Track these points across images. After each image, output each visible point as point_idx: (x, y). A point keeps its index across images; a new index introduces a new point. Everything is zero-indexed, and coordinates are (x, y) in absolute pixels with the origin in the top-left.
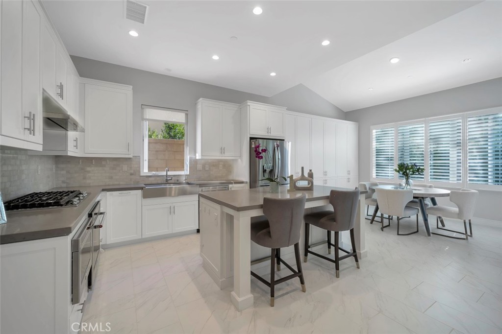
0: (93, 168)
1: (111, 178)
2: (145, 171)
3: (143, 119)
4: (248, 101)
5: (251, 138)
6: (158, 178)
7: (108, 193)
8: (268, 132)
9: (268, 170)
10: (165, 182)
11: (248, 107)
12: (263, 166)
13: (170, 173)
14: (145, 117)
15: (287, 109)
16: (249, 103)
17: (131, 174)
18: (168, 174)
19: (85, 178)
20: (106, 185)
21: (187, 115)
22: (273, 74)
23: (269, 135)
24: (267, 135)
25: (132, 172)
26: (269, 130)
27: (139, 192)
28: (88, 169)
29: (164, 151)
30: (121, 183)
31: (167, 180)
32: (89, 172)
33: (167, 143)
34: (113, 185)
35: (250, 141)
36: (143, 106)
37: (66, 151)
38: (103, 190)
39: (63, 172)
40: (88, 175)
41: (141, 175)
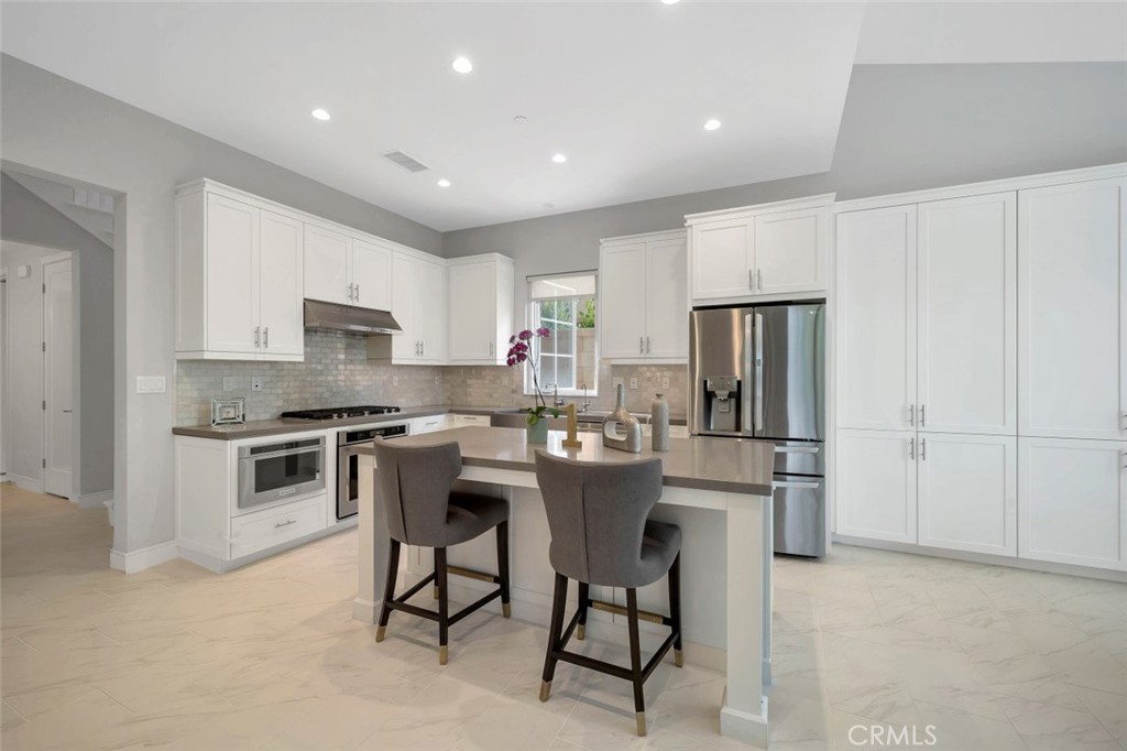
0: (473, 381)
3: (530, 300)
4: (686, 216)
7: (456, 416)
8: (750, 286)
9: (722, 394)
11: (689, 230)
12: (705, 382)
14: (533, 296)
15: (837, 199)
16: (690, 220)
17: (513, 392)
19: (466, 394)
21: (596, 277)
22: (713, 125)
23: (758, 292)
24: (748, 293)
25: (514, 387)
26: (753, 279)
27: (487, 419)
28: (470, 382)
30: (502, 404)
31: (555, 405)
32: (469, 386)
36: (530, 277)
37: (390, 359)
38: (451, 411)
39: (448, 385)
40: (471, 390)
41: (525, 392)
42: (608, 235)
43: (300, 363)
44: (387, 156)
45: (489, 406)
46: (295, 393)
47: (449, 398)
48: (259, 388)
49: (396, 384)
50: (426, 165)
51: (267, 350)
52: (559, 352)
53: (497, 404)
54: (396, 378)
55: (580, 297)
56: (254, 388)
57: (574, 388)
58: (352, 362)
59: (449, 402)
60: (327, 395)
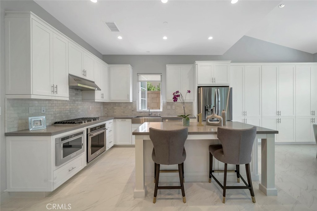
0: (117, 107)
1: (124, 112)
2: (139, 109)
3: (138, 81)
5: (199, 87)
6: (145, 113)
7: (117, 120)
8: (213, 82)
9: (209, 110)
10: (148, 115)
11: (196, 65)
12: (205, 107)
13: (151, 110)
14: (139, 80)
15: (231, 62)
16: (197, 62)
17: (133, 111)
18: (150, 111)
19: (113, 112)
20: (122, 116)
21: (161, 76)
22: (211, 38)
23: (214, 83)
24: (212, 83)
25: (133, 109)
26: (213, 80)
27: (130, 120)
28: (115, 108)
29: (156, 98)
31: (149, 114)
32: (115, 109)
33: (158, 93)
34: (125, 116)
35: (198, 89)
36: (138, 74)
37: (94, 99)
38: (115, 118)
39: (106, 109)
40: (115, 110)
41: (137, 111)
42: (170, 63)
43: (67, 101)
44: (106, 23)
45: (123, 116)
46: (58, 113)
47: (106, 114)
48: (44, 112)
49: (90, 109)
50: (119, 30)
51: (57, 95)
52: (144, 98)
53: (126, 115)
54: (90, 107)
55: (148, 81)
56: (42, 112)
57: (146, 109)
58: (77, 100)
59: (106, 115)
60: (69, 114)
